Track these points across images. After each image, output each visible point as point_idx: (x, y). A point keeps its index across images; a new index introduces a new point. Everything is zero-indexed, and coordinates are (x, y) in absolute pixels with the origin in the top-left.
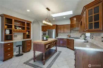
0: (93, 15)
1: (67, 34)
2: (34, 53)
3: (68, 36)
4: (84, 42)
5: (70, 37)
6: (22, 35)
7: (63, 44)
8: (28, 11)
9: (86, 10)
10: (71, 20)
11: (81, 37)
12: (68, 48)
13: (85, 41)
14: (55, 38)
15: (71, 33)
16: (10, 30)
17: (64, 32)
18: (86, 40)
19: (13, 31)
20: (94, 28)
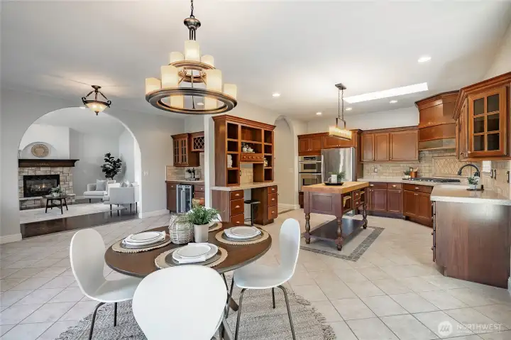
0: (485, 115)
1: (405, 167)
2: (308, 219)
3: (407, 173)
4: (468, 190)
5: (417, 176)
6: (252, 170)
7: (388, 204)
8: (276, 95)
9: (467, 97)
10: (420, 111)
11: (460, 173)
12: (408, 219)
13: (472, 187)
14: (355, 179)
15: (420, 159)
16: (232, 155)
17: (390, 159)
18: (476, 184)
19: (239, 158)
20: (489, 149)
